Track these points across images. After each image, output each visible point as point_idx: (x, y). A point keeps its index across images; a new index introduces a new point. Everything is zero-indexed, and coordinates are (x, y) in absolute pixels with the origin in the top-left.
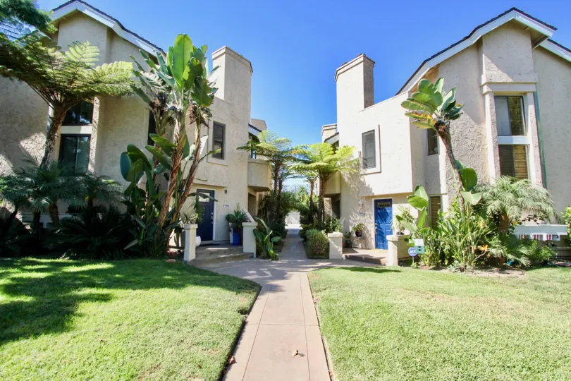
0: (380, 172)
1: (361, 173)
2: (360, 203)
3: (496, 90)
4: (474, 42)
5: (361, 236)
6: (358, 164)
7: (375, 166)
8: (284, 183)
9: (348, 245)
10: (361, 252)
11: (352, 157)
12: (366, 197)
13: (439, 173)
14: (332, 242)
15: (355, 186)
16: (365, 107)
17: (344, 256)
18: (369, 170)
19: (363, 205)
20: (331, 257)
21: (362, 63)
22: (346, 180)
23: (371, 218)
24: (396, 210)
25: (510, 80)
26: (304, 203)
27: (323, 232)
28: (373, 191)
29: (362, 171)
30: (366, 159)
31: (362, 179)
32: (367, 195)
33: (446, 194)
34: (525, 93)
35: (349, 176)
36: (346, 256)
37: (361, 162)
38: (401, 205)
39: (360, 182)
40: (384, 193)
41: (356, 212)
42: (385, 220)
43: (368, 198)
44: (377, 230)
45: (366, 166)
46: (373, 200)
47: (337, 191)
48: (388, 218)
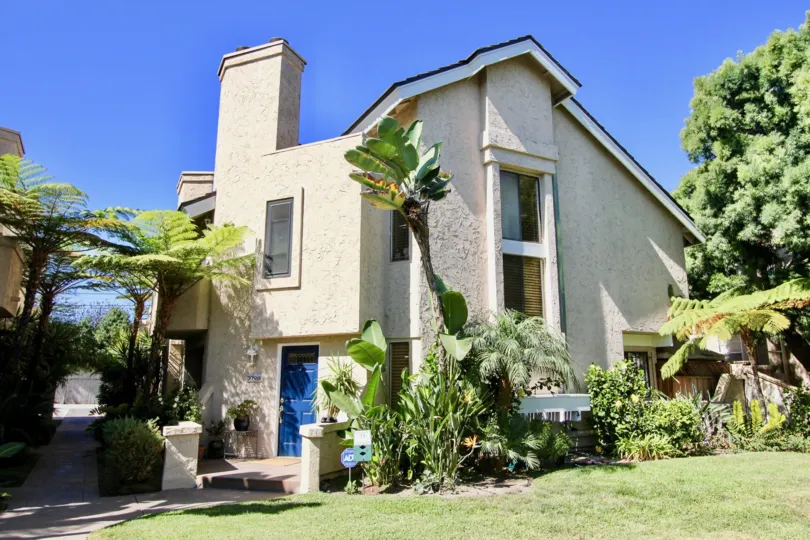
0: (298, 288)
1: (259, 286)
2: (251, 353)
3: (503, 161)
4: (475, 73)
5: (246, 429)
6: (253, 266)
7: (287, 273)
8: (59, 299)
9: (213, 451)
10: (242, 467)
11: (243, 249)
12: (264, 340)
13: (408, 298)
14: (173, 448)
15: (243, 316)
16: (279, 147)
17: (199, 480)
18: (276, 282)
19: (256, 357)
20: (165, 487)
21: (280, 58)
22: (224, 300)
23: (271, 388)
24: (326, 368)
25: (522, 149)
26: (114, 352)
27: (150, 423)
28: (280, 328)
29: (260, 283)
30: (270, 258)
31: (258, 301)
32: (267, 336)
33: (418, 338)
34: (542, 174)
35: (231, 291)
36: (205, 480)
37: (260, 262)
38: (335, 358)
39: (254, 307)
40: (304, 334)
41: (240, 372)
42: (303, 392)
43: (270, 343)
44: (283, 414)
45: (269, 272)
46: (280, 347)
47: (200, 325)
48: (309, 386)
